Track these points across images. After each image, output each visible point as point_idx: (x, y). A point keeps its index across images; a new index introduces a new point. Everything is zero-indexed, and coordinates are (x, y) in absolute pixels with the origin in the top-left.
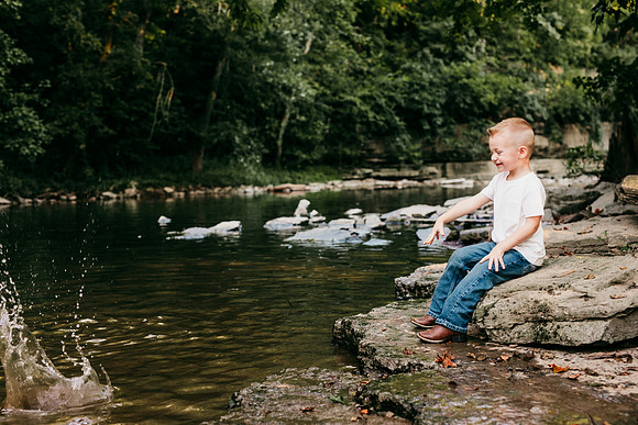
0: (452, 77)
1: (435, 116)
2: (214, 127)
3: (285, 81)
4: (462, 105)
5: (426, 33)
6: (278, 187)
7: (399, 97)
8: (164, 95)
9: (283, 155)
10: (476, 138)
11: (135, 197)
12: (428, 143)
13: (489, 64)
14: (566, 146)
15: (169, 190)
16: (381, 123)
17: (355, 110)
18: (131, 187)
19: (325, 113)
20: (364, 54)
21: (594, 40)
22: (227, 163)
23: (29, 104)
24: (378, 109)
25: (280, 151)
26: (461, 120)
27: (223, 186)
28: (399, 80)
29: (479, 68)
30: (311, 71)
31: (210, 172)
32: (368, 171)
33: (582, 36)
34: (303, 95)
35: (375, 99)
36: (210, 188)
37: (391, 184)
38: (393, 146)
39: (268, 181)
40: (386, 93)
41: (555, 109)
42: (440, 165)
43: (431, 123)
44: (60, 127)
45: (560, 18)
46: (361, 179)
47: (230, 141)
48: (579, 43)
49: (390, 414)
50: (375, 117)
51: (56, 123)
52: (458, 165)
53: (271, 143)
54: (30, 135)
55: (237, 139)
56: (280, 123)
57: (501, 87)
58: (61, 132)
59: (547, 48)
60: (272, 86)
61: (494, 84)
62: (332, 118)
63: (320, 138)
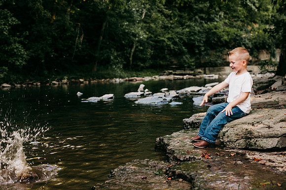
0: (208, 29)
1: (201, 46)
2: (102, 52)
3: (133, 31)
4: (213, 42)
5: (196, 9)
6: (131, 79)
7: (184, 38)
8: (79, 38)
9: (132, 64)
10: (219, 56)
11: (66, 84)
12: (198, 59)
13: (225, 23)
14: (260, 59)
15: (81, 80)
16: (177, 50)
17: (165, 44)
18: (65, 79)
19: (152, 46)
20: (169, 19)
21: (273, 12)
22: (108, 68)
23: (19, 42)
24: (175, 43)
25: (131, 63)
26: (213, 48)
27: (106, 78)
28: (185, 30)
29: (220, 25)
30: (145, 26)
31: (100, 72)
32: (171, 71)
33: (267, 10)
34: (141, 37)
35: (174, 39)
36: (100, 79)
37: (181, 77)
38: (182, 60)
39: (126, 76)
40: (179, 36)
41: (255, 43)
42: (203, 68)
43: (199, 50)
44: (33, 52)
45: (257, 2)
46: (168, 75)
47: (109, 58)
48: (266, 13)
49: (181, 180)
50: (174, 47)
51: (31, 50)
52: (211, 68)
53: (127, 59)
54: (20, 56)
55: (112, 58)
56: (131, 50)
57: (231, 33)
58: (33, 54)
59: (251, 15)
60: (127, 33)
61: (227, 32)
62: (154, 47)
63: (149, 57)
